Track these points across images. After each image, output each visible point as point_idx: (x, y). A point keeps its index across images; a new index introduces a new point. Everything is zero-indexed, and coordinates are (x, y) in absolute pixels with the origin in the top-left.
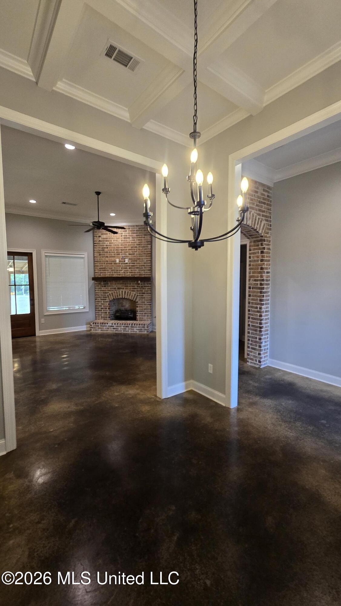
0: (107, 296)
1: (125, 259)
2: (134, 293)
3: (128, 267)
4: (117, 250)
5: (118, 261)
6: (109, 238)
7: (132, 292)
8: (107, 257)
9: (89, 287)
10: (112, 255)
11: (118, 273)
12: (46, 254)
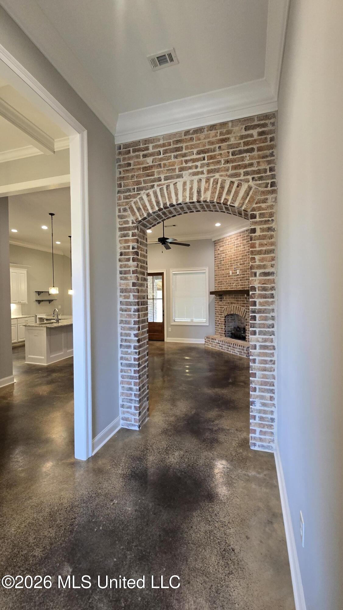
0: (223, 311)
1: (236, 270)
2: (244, 308)
3: (239, 279)
4: (230, 261)
5: (231, 272)
6: (225, 250)
7: (242, 308)
8: (223, 270)
9: (210, 302)
10: (227, 267)
11: (231, 286)
12: (173, 272)
